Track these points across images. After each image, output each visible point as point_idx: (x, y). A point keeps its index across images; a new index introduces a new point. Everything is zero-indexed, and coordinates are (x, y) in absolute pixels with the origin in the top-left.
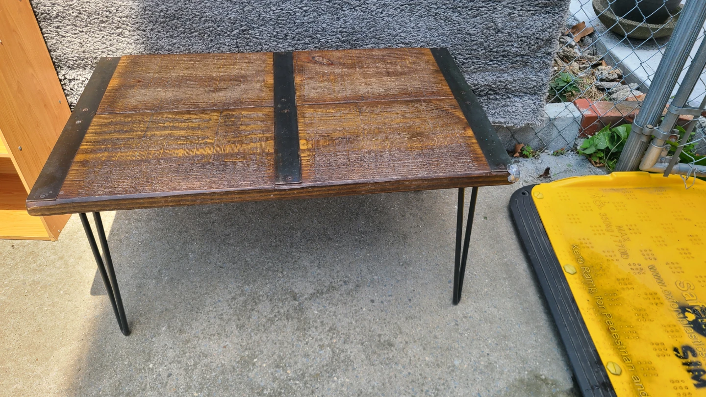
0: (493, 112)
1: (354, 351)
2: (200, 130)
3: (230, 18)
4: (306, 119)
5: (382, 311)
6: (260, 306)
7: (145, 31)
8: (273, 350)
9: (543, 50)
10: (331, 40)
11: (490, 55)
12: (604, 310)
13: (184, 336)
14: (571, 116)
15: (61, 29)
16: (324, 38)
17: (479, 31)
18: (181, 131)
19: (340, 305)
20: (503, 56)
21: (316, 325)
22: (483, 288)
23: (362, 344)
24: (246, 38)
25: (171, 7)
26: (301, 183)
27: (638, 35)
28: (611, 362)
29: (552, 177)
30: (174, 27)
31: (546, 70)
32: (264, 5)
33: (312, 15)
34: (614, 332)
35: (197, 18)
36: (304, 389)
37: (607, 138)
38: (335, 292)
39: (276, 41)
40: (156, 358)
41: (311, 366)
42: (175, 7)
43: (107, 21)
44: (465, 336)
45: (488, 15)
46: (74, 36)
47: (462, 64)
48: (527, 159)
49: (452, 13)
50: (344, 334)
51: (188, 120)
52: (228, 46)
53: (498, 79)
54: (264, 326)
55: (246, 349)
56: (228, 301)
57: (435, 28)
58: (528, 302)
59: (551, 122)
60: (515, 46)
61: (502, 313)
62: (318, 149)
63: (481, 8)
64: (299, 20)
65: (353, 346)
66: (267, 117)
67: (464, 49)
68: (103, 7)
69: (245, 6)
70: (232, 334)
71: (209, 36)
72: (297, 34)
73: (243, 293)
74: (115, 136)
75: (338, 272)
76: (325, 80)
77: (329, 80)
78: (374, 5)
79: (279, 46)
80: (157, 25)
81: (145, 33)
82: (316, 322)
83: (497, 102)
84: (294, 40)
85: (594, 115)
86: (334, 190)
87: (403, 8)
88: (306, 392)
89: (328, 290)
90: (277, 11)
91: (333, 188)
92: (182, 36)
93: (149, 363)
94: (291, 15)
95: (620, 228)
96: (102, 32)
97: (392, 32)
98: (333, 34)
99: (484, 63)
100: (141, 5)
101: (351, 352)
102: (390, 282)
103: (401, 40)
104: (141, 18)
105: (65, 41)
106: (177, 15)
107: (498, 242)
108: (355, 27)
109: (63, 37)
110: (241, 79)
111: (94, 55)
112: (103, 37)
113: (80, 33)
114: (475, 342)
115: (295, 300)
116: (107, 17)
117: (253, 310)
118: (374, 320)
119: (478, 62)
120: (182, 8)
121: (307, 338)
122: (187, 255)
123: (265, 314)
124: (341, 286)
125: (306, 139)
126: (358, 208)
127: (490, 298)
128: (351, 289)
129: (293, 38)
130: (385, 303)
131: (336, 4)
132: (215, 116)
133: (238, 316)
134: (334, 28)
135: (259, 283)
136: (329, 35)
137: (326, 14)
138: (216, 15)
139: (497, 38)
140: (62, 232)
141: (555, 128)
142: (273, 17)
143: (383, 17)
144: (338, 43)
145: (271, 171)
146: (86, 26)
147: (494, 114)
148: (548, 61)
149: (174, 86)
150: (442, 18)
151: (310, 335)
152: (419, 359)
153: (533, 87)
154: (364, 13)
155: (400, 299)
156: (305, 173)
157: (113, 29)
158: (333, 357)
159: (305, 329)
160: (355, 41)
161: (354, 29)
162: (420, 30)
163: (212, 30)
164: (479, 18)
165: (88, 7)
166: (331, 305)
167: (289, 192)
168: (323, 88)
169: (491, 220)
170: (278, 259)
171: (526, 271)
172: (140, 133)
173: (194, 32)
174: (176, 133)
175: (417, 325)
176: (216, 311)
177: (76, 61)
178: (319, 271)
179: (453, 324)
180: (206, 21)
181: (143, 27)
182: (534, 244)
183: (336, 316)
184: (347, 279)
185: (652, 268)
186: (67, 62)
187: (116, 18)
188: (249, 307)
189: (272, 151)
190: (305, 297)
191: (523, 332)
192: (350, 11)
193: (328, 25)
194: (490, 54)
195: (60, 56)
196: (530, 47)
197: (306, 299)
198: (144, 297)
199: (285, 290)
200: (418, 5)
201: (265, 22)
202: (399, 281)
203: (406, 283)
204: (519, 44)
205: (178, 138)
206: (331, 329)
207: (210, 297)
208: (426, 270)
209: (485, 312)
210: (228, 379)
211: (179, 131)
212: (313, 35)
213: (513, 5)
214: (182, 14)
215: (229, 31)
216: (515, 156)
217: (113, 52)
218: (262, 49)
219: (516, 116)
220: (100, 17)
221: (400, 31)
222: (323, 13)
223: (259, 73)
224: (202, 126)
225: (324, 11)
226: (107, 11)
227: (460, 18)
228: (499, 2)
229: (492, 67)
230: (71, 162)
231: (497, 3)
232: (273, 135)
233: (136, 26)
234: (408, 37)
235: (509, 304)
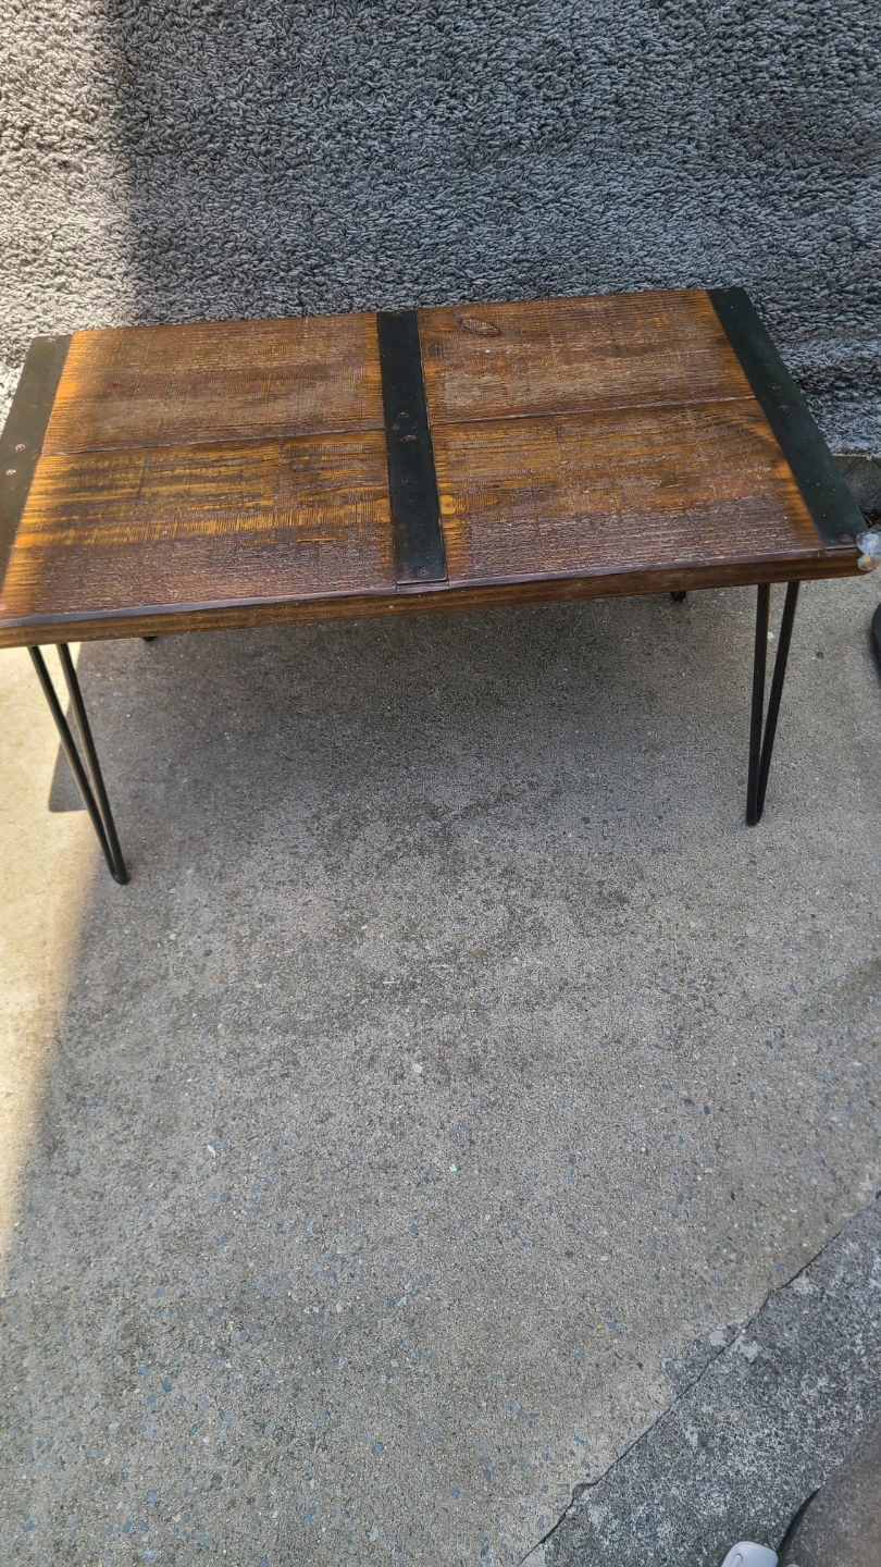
0: (844, 427)
1: (551, 911)
2: (243, 483)
3: (284, 242)
4: (450, 453)
5: (605, 838)
6: (367, 831)
7: (111, 278)
8: (397, 909)
10: (495, 281)
11: (840, 300)
13: (228, 886)
16: (481, 275)
17: (816, 246)
18: (208, 485)
19: (522, 827)
20: (869, 301)
21: (476, 864)
22: (809, 793)
23: (567, 898)
24: (318, 284)
25: (162, 222)
26: (447, 580)
30: (170, 267)
32: (354, 209)
33: (455, 225)
35: (216, 245)
36: (458, 979)
38: (513, 802)
39: (380, 288)
40: (181, 924)
41: (470, 938)
42: (170, 223)
43: (35, 260)
44: (770, 883)
45: (837, 208)
47: (779, 323)
49: (756, 206)
50: (531, 881)
51: (218, 461)
52: (283, 302)
53: (858, 354)
54: (377, 867)
55: (346, 908)
56: (305, 821)
57: (718, 242)
61: (845, 841)
62: (477, 513)
63: (822, 192)
64: (427, 239)
65: (549, 902)
66: (371, 450)
67: (782, 289)
68: (26, 230)
69: (315, 213)
70: (318, 882)
71: (242, 282)
72: (425, 269)
73: (333, 808)
74: (84, 498)
76: (486, 371)
77: (494, 370)
78: (587, 197)
79: (387, 297)
81: (112, 282)
82: (476, 858)
83: (851, 405)
84: (419, 284)
86: (509, 593)
87: (650, 199)
88: (462, 982)
89: (499, 800)
90: (381, 221)
91: (508, 589)
92: (186, 284)
93: (169, 932)
94: (410, 227)
96: (27, 285)
97: (626, 256)
98: (498, 266)
99: (825, 319)
100: (102, 223)
101: (545, 914)
102: (620, 783)
103: (646, 274)
104: (103, 250)
106: (175, 240)
107: (843, 704)
108: (547, 248)
110: (315, 373)
111: (14, 335)
112: (29, 295)
114: (789, 893)
115: (434, 818)
116: (34, 251)
117: (354, 838)
118: (589, 854)
119: (813, 316)
120: (185, 223)
121: (460, 888)
123: (378, 845)
124: (524, 791)
125: (452, 495)
126: (555, 641)
127: (822, 812)
128: (544, 798)
129: (417, 279)
130: (611, 823)
131: (505, 198)
132: (270, 452)
133: (326, 849)
134: (503, 254)
135: (364, 788)
136: (491, 269)
137: (484, 221)
138: (255, 235)
139: (857, 260)
142: (374, 234)
143: (607, 222)
144: (511, 285)
145: (387, 559)
147: (847, 432)
149: (183, 393)
150: (736, 219)
151: (466, 883)
152: (677, 925)
154: (565, 215)
155: (642, 815)
156: (452, 561)
157: (47, 276)
158: (511, 922)
159: (455, 873)
160: (546, 280)
161: (543, 252)
162: (686, 250)
163: (249, 269)
164: (816, 215)
166: (504, 829)
167: (424, 599)
168: (485, 388)
169: (831, 659)
170: (398, 742)
172: (130, 490)
173: (210, 276)
174: (197, 488)
175: (675, 864)
176: (283, 841)
178: (479, 765)
179: (744, 861)
180: (235, 250)
181: (108, 270)
183: (515, 849)
184: (534, 779)
187: (53, 253)
188: (347, 833)
189: (386, 519)
190: (453, 813)
192: (536, 214)
193: (489, 247)
194: (839, 297)
197: (456, 817)
198: (147, 816)
199: (414, 802)
200: (683, 193)
201: (357, 246)
202: (638, 781)
203: (653, 786)
205: (202, 499)
206: (505, 872)
207: (271, 815)
208: (694, 760)
209: (811, 838)
210: (315, 960)
211: (202, 485)
212: (457, 271)
214: (186, 237)
215: (283, 270)
217: (50, 327)
218: (351, 306)
220: (20, 251)
221: (642, 253)
222: (478, 220)
223: (350, 359)
224: (247, 474)
225: (480, 216)
226: (34, 239)
227: (774, 218)
228: (864, 177)
229: (844, 326)
230: (9, 550)
231: (858, 180)
232: (388, 487)
233: (92, 268)
234: (660, 267)
235: (859, 824)
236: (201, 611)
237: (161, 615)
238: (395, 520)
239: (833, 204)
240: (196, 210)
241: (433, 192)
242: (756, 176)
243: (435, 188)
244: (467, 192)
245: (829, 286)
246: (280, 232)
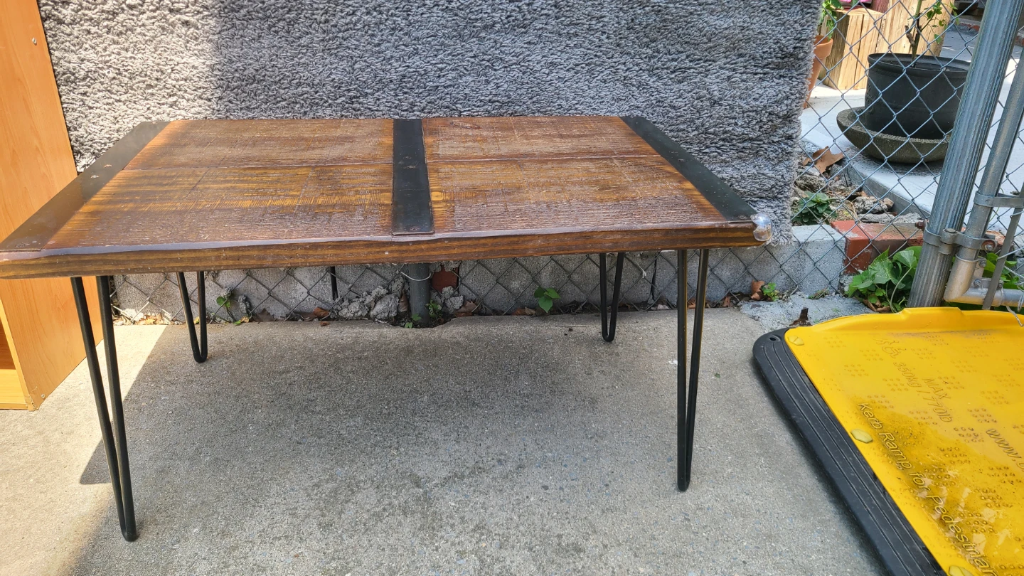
1: (516, 559)
2: (279, 184)
3: (333, 80)
4: (440, 174)
5: (562, 501)
6: (359, 496)
7: (209, 100)
8: (380, 559)
9: (781, 132)
10: (477, 113)
11: (705, 138)
12: (929, 492)
13: (228, 541)
14: (831, 239)
15: (88, 96)
16: (467, 109)
17: (687, 102)
18: (251, 184)
19: (492, 493)
20: (723, 140)
21: (452, 521)
22: (725, 467)
23: (530, 549)
24: (354, 109)
25: (250, 64)
26: (432, 234)
27: (906, 155)
28: (955, 566)
29: (812, 323)
30: (253, 94)
31: (787, 162)
32: (382, 61)
33: (450, 75)
34: (952, 523)
35: (286, 81)
37: (887, 269)
38: (484, 475)
42: (256, 65)
43: (156, 86)
44: (703, 536)
45: (698, 79)
46: (107, 107)
48: (772, 303)
49: (647, 76)
50: (499, 535)
51: (262, 174)
54: (365, 525)
55: (333, 559)
56: (306, 489)
57: (624, 98)
58: (801, 487)
59: (802, 246)
60: (740, 124)
61: (760, 503)
62: (459, 201)
63: (688, 69)
64: (431, 83)
65: (515, 552)
66: (383, 172)
68: (153, 64)
69: (356, 62)
70: (311, 537)
71: (302, 106)
72: (429, 103)
73: (332, 478)
74: (149, 189)
75: (488, 448)
76: (468, 141)
77: (474, 141)
80: (229, 92)
81: (210, 103)
82: (452, 517)
84: (424, 113)
85: (863, 237)
86: (484, 245)
87: (578, 68)
89: (473, 472)
90: (400, 69)
91: (482, 241)
92: (263, 107)
94: (420, 75)
95: (929, 381)
96: (148, 102)
97: (564, 103)
98: (479, 104)
99: (696, 150)
100: (208, 63)
101: (512, 562)
102: (572, 460)
104: (206, 81)
105: (92, 115)
106: (257, 76)
107: (741, 407)
108: (511, 93)
109: (91, 108)
110: (345, 140)
112: (148, 109)
113: (116, 103)
114: (720, 545)
115: (418, 486)
116: (157, 79)
117: (347, 502)
118: (548, 514)
120: (265, 66)
121: (437, 541)
122: (245, 427)
123: (368, 507)
124: (493, 466)
125: (440, 191)
127: (738, 482)
128: (510, 471)
129: (423, 110)
130: (566, 490)
131: (484, 60)
132: (304, 171)
133: (322, 510)
134: (482, 95)
135: (360, 464)
136: (474, 105)
137: (470, 74)
138: (314, 75)
139: (714, 112)
140: (48, 398)
141: (808, 259)
142: (395, 77)
145: (387, 221)
146: (126, 93)
148: (790, 148)
149: (243, 146)
150: (635, 83)
151: (442, 537)
152: (628, 570)
153: (771, 188)
154: (523, 74)
155: (591, 484)
157: (164, 97)
158: (481, 569)
159: (433, 529)
161: (509, 97)
162: (603, 102)
163: (307, 98)
164: (685, 83)
165: (131, 64)
166: (477, 494)
167: (412, 247)
168: (468, 148)
169: (726, 378)
170: (391, 431)
171: (792, 445)
172: (187, 186)
173: (280, 101)
174: (242, 186)
175: (622, 521)
176: (285, 504)
177: (105, 144)
178: (457, 447)
179: (681, 518)
180: (299, 85)
181: (208, 94)
182: (799, 402)
183: (486, 509)
184: (502, 457)
185: (992, 433)
186: (91, 146)
187: (170, 81)
188: (342, 498)
189: (389, 202)
190: (434, 482)
191: (800, 529)
192: (504, 71)
193: (473, 91)
194: (704, 136)
195: (82, 137)
196: (761, 127)
197: (436, 485)
199: (401, 474)
200: (599, 65)
201: (384, 85)
202: (587, 459)
203: (599, 462)
204: (745, 122)
205: (244, 191)
206: (477, 528)
207: (278, 484)
208: (630, 444)
209: (732, 501)
211: (246, 185)
212: (451, 105)
213: (733, 66)
214: (265, 75)
215: (332, 99)
216: (752, 297)
220: (147, 79)
222: (466, 73)
223: (373, 135)
224: (283, 180)
225: (467, 70)
226: (157, 71)
227: (659, 84)
228: (714, 61)
229: (709, 156)
230: (75, 213)
231: (710, 63)
232: (392, 188)
233: (197, 93)
234: (586, 112)
235: (769, 490)
236: (225, 249)
237: (190, 251)
238: (395, 203)
240: (274, 57)
241: (436, 53)
242: (646, 58)
243: (437, 50)
244: (458, 54)
245: (697, 128)
246: (331, 74)
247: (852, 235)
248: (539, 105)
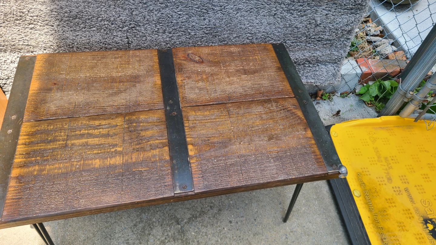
0: (307, 75)
2: (110, 138)
3: (121, 19)
4: (190, 122)
5: (237, 230)
6: (154, 231)
7: (53, 26)
9: (345, 37)
10: (198, 33)
11: (309, 40)
12: (379, 225)
14: (355, 72)
16: (193, 32)
17: (304, 26)
18: (95, 139)
19: (209, 226)
20: (318, 41)
22: (302, 207)
24: (134, 33)
25: (73, 10)
26: (193, 191)
29: (341, 115)
30: (77, 24)
31: (345, 49)
32: (148, 11)
33: (185, 17)
34: (386, 241)
35: (95, 18)
37: (377, 88)
38: (205, 216)
39: (157, 34)
42: (77, 10)
43: (21, 19)
45: (311, 15)
47: (290, 46)
48: (325, 101)
49: (286, 13)
51: (99, 126)
52: (120, 37)
53: (313, 55)
56: (131, 228)
57: (273, 23)
58: (331, 217)
59: (342, 77)
60: (327, 35)
61: (315, 227)
62: (202, 155)
63: (307, 10)
64: (175, 21)
66: (160, 121)
67: (292, 37)
68: (16, 9)
69: (134, 11)
71: (105, 30)
72: (174, 29)
73: (141, 221)
74: (42, 146)
76: (199, 80)
77: (202, 80)
78: (231, 9)
79: (159, 37)
80: (63, 22)
81: (53, 28)
83: (309, 68)
84: (171, 34)
87: (252, 10)
89: (200, 214)
90: (158, 15)
91: (217, 192)
92: (83, 30)
94: (169, 17)
95: (386, 159)
96: (18, 27)
97: (243, 26)
98: (200, 29)
99: (304, 45)
100: (48, 8)
102: (241, 205)
103: (249, 32)
104: (49, 17)
106: (78, 16)
110: (135, 80)
111: (13, 43)
112: (19, 30)
115: (178, 224)
116: (21, 16)
118: (232, 237)
119: (300, 45)
120: (82, 11)
123: (158, 237)
124: (209, 210)
125: (192, 144)
127: (307, 215)
128: (216, 213)
130: (239, 223)
131: (203, 9)
132: (119, 121)
133: (139, 240)
134: (201, 25)
135: (152, 211)
136: (197, 30)
138: (110, 16)
139: (316, 30)
141: (343, 80)
142: (156, 19)
143: (237, 17)
144: (204, 34)
146: (4, 23)
147: (308, 76)
148: (348, 44)
149: (83, 89)
150: (279, 17)
153: (335, 60)
154: (223, 14)
155: (249, 219)
156: (195, 180)
157: (26, 25)
160: (215, 33)
161: (215, 25)
162: (262, 25)
163: (107, 27)
164: (305, 17)
165: (4, 9)
166: (203, 227)
167: (185, 198)
168: (200, 89)
171: (328, 193)
172: (62, 142)
173: (93, 28)
174: (91, 141)
175: (261, 240)
176: (123, 237)
179: (284, 237)
180: (102, 20)
181: (51, 23)
183: (207, 236)
184: (212, 205)
185: (406, 190)
187: (28, 17)
188: (147, 232)
189: (168, 158)
190: (185, 221)
191: (329, 241)
192: (213, 14)
193: (197, 23)
196: (337, 35)
197: (186, 223)
199: (170, 217)
200: (263, 8)
201: (149, 22)
202: (247, 204)
203: (252, 206)
204: (330, 34)
205: (93, 147)
208: (264, 195)
209: (304, 226)
211: (93, 139)
212: (185, 30)
213: (330, 9)
214: (83, 15)
215: (121, 28)
216: (317, 99)
217: (28, 41)
218: (146, 39)
219: (322, 77)
220: (14, 16)
221: (248, 26)
222: (193, 15)
223: (149, 72)
224: (111, 133)
225: (194, 14)
226: (20, 12)
227: (292, 17)
228: (320, 6)
229: (310, 47)
230: (8, 177)
231: (319, 7)
232: (167, 141)
233: (45, 23)
234: (253, 30)
235: (319, 220)
236: (94, 210)
237: (77, 212)
238: (172, 158)
239: (310, 14)
240: (87, 7)
241: (177, 6)
242: (287, 5)
243: (178, 5)
244: (189, 7)
245: (306, 36)
246: (120, 16)
247: (365, 70)
248: (230, 28)
